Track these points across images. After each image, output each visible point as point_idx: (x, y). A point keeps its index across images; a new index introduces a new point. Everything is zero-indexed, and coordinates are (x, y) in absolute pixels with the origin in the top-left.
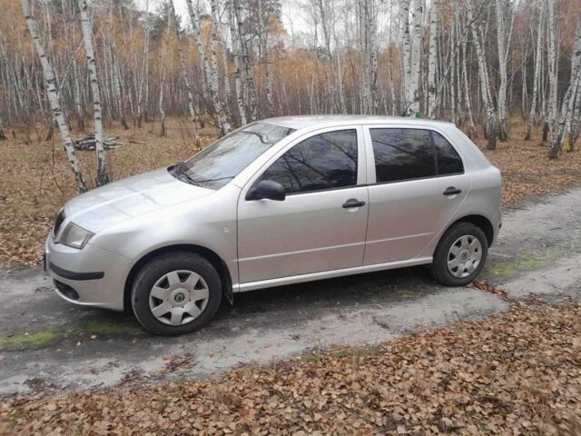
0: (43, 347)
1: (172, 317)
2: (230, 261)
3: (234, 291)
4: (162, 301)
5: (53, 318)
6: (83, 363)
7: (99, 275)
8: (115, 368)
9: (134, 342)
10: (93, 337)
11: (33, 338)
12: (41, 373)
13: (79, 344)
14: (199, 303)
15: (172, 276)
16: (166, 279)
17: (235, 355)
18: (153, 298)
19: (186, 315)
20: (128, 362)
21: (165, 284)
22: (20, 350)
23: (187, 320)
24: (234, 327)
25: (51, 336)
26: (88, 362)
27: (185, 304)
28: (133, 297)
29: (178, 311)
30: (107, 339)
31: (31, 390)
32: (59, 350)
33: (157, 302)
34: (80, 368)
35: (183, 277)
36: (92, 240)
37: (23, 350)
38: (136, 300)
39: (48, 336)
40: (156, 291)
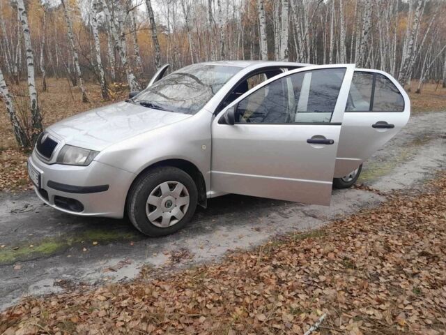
0: (53, 255)
1: (163, 220)
2: (206, 173)
3: (208, 197)
4: (156, 207)
5: (46, 232)
6: (97, 263)
7: (105, 188)
8: (129, 266)
9: (132, 244)
10: (95, 243)
11: (40, 249)
12: (64, 276)
13: (85, 250)
14: (182, 208)
15: (164, 186)
16: (159, 189)
17: (219, 246)
18: (149, 205)
19: (173, 218)
20: (136, 260)
21: (158, 193)
22: (33, 260)
23: (174, 222)
24: (206, 226)
25: (56, 245)
26: (101, 263)
27: (172, 209)
28: (133, 206)
29: (167, 216)
30: (107, 244)
31: (64, 289)
32: (69, 256)
33: (152, 208)
34: (97, 268)
35: (172, 187)
36: (98, 157)
37: (35, 259)
38: (136, 207)
39: (52, 246)
40: (152, 199)
